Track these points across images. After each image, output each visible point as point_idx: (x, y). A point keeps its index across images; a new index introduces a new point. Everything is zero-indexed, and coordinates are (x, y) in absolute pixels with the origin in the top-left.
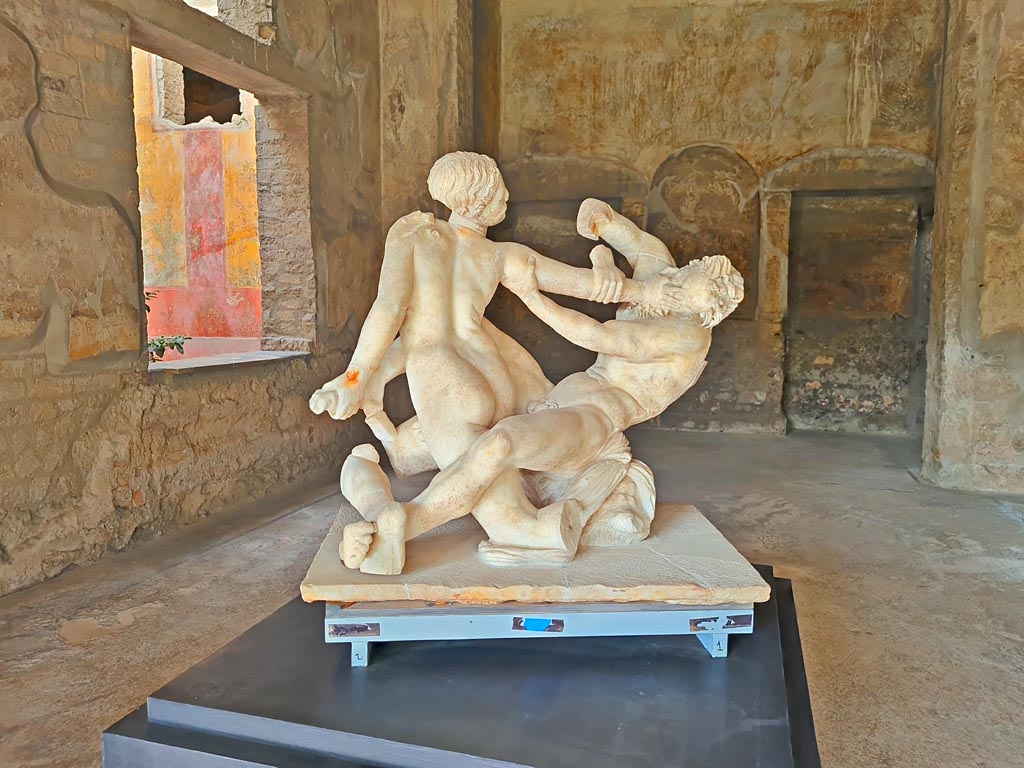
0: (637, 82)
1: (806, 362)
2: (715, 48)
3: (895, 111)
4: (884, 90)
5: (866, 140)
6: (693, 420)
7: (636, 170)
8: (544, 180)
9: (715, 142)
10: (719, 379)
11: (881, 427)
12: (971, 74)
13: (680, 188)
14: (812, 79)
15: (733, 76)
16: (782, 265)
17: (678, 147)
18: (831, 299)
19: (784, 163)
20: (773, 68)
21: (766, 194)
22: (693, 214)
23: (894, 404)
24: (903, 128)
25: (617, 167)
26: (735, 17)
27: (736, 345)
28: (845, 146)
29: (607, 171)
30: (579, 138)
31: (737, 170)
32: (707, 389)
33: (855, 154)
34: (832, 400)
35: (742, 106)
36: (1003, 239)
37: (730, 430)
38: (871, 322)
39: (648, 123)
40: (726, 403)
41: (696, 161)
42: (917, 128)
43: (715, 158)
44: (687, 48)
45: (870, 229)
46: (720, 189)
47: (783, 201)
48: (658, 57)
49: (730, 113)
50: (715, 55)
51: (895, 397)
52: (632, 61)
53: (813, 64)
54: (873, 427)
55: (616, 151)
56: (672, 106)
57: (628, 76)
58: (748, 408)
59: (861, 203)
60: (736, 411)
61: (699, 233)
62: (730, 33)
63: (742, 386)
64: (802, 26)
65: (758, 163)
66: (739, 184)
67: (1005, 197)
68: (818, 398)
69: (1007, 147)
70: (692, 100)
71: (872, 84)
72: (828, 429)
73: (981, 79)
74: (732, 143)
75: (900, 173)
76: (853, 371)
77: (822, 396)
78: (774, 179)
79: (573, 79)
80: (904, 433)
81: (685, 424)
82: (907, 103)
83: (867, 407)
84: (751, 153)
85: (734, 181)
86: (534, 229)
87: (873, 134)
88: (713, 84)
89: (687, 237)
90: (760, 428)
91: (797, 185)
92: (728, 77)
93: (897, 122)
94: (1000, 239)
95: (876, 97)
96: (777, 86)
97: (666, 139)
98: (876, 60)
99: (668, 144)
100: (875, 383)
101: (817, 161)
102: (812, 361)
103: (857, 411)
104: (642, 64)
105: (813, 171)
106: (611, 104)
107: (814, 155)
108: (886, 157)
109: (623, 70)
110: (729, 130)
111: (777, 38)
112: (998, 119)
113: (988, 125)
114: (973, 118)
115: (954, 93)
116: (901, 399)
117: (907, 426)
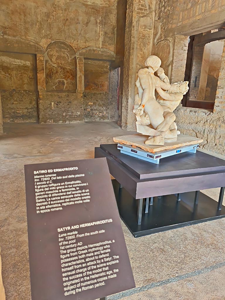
0: (39, 16)
1: (87, 104)
2: (62, 11)
3: (107, 39)
4: (105, 33)
5: (101, 46)
6: (62, 120)
7: (40, 46)
8: (9, 45)
9: (63, 40)
10: (68, 109)
11: (104, 120)
13: (52, 53)
14: (88, 27)
15: (67, 21)
16: (83, 78)
17: (53, 40)
18: (92, 87)
19: (82, 49)
20: (78, 21)
21: (78, 58)
22: (55, 61)
23: (106, 114)
24: (109, 44)
25: (34, 44)
26: (67, 3)
27: (72, 100)
28: (96, 47)
29: (31, 45)
30: (20, 32)
31: (69, 50)
32: (65, 112)
33: (98, 49)
34: (93, 113)
35: (70, 31)
37: (72, 123)
38: (101, 94)
39: (44, 31)
40: (70, 115)
41: (57, 45)
42: (112, 44)
43: (62, 45)
44: (54, 9)
45: (100, 70)
46: (63, 54)
47: (82, 60)
48: (45, 10)
49: (67, 32)
50: (62, 13)
51: (106, 112)
52: (37, 9)
53: (88, 22)
54: (102, 119)
55: (33, 39)
56: (50, 27)
57: (36, 14)
58: (76, 116)
59: (97, 62)
60: (73, 117)
61: (57, 67)
62: (66, 8)
63: (74, 111)
64: (85, 11)
65: (75, 49)
66: (69, 54)
68: (90, 113)
69: (140, 54)
70: (56, 26)
71: (102, 31)
72: (92, 121)
73: (136, 37)
74: (68, 42)
75: (108, 56)
76: (97, 106)
77: (91, 113)
78: (79, 54)
79: (17, 11)
80: (108, 121)
81: (60, 122)
82: (110, 37)
83: (101, 115)
84: (73, 45)
85: (67, 52)
86: (3, 61)
87: (102, 45)
88: (62, 22)
89: (54, 68)
90: (79, 121)
91: (85, 56)
92: (66, 21)
93: (108, 42)
95: (103, 35)
96: (79, 26)
97: (49, 37)
98: (103, 24)
99: (50, 39)
100: (102, 109)
101: (90, 50)
102: (88, 103)
103: (98, 116)
104: (40, 11)
105: (89, 53)
106: (31, 22)
107: (89, 48)
108: (105, 51)
109: (34, 12)
110: (67, 37)
111: (78, 12)
112: (138, 47)
113: (137, 48)
114: (134, 46)
115: (130, 39)
116: (108, 112)
117: (109, 119)
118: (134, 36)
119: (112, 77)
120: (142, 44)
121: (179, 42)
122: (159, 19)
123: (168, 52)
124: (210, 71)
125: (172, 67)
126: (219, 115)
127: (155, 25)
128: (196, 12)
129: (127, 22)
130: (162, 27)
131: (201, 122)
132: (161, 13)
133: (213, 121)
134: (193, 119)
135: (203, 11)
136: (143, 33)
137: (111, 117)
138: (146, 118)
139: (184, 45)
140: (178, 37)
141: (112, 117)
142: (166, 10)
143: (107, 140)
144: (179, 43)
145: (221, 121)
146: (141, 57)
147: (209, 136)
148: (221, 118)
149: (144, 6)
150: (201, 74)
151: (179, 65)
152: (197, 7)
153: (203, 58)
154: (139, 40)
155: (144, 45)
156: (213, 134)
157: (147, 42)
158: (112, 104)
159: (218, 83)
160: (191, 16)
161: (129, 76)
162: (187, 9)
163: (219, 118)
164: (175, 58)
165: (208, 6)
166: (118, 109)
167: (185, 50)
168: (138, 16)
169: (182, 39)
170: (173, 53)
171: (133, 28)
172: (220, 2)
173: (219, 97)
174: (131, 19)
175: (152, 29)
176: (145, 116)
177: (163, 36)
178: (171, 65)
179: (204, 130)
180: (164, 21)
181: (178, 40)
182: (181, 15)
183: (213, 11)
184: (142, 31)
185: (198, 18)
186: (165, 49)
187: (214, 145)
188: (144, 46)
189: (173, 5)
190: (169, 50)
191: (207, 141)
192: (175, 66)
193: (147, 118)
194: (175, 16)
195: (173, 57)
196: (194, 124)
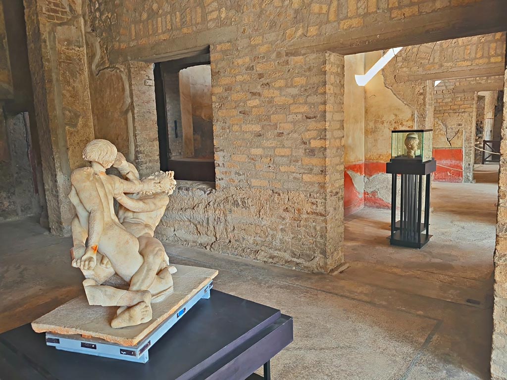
12: (47, 56)
23: (10, 205)
36: (72, 129)
51: (10, 202)
54: (1, 218)
67: (70, 112)
69: (67, 91)
73: (52, 59)
80: (18, 218)
94: (70, 129)
112: (61, 78)
113: (57, 80)
114: (51, 76)
115: (40, 62)
116: (13, 202)
117: (17, 215)
118: (49, 57)
119: (12, 131)
120: (67, 72)
121: (138, 72)
122: (93, 30)
123: (120, 88)
124: (194, 110)
125: (133, 114)
126: (226, 193)
127: (88, 40)
128: (157, 27)
129: (29, 33)
130: (102, 45)
131: (200, 206)
132: (95, 21)
133: (219, 204)
134: (186, 202)
135: (169, 27)
136: (67, 54)
137: (22, 211)
138: (104, 266)
139: (147, 78)
140: (134, 64)
141: (25, 209)
142: (104, 17)
143: (21, 273)
144: (137, 74)
145: (231, 202)
146: (71, 96)
147: (217, 228)
148: (230, 198)
149: (60, 6)
150: (182, 116)
151: (145, 111)
152: (157, 20)
153: (181, 91)
154: (60, 65)
155: (73, 75)
156: (222, 224)
157: (78, 70)
158: (21, 182)
159: (215, 142)
160: (150, 33)
161: (49, 132)
162: (140, 21)
163: (227, 198)
164: (135, 99)
165: (176, 22)
166: (37, 191)
167: (150, 86)
168: (49, 23)
169: (141, 68)
170: (131, 90)
171: (43, 44)
172: (193, 18)
173: (220, 165)
174: (37, 28)
175: (83, 47)
176: (102, 261)
177: (107, 61)
178: (130, 111)
179: (208, 219)
180: (104, 34)
181: (135, 69)
182: (133, 28)
183: (185, 30)
184: (63, 51)
185: (162, 37)
186: (114, 83)
187: (228, 241)
188: (73, 77)
189: (116, 10)
190: (123, 85)
191: (215, 236)
192: (139, 112)
193: (106, 265)
194: (122, 29)
195: (132, 98)
196: (188, 210)
